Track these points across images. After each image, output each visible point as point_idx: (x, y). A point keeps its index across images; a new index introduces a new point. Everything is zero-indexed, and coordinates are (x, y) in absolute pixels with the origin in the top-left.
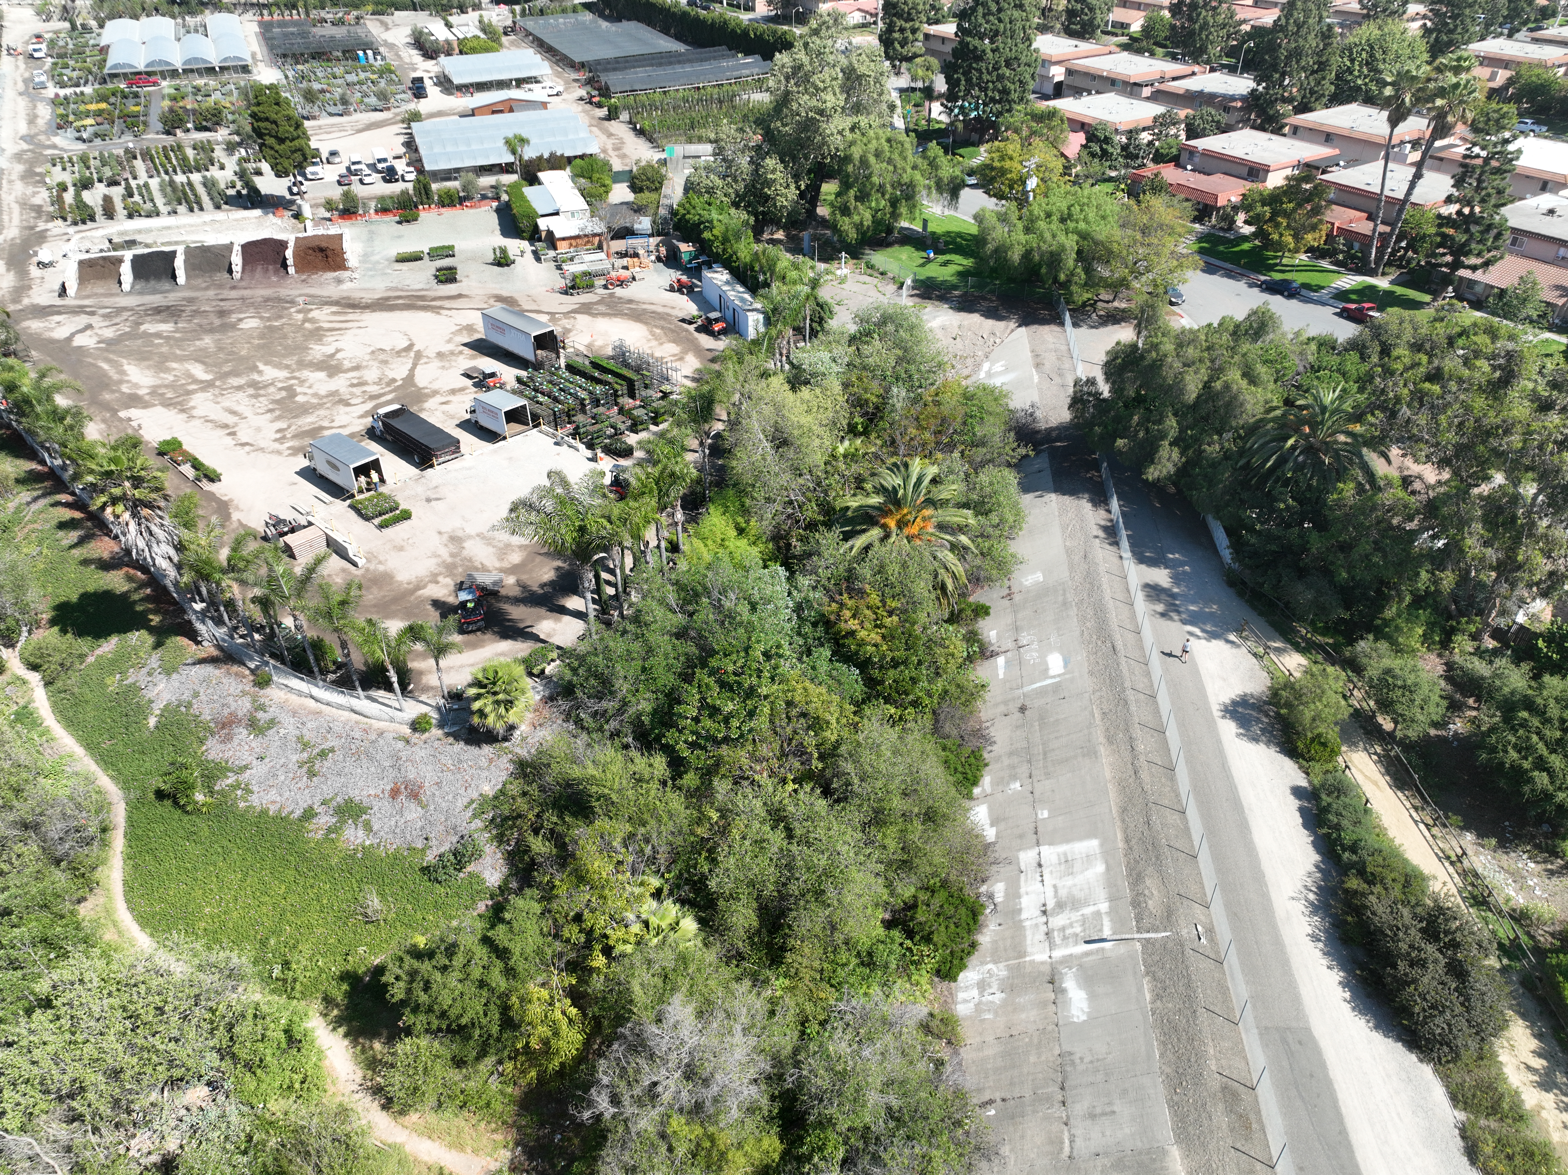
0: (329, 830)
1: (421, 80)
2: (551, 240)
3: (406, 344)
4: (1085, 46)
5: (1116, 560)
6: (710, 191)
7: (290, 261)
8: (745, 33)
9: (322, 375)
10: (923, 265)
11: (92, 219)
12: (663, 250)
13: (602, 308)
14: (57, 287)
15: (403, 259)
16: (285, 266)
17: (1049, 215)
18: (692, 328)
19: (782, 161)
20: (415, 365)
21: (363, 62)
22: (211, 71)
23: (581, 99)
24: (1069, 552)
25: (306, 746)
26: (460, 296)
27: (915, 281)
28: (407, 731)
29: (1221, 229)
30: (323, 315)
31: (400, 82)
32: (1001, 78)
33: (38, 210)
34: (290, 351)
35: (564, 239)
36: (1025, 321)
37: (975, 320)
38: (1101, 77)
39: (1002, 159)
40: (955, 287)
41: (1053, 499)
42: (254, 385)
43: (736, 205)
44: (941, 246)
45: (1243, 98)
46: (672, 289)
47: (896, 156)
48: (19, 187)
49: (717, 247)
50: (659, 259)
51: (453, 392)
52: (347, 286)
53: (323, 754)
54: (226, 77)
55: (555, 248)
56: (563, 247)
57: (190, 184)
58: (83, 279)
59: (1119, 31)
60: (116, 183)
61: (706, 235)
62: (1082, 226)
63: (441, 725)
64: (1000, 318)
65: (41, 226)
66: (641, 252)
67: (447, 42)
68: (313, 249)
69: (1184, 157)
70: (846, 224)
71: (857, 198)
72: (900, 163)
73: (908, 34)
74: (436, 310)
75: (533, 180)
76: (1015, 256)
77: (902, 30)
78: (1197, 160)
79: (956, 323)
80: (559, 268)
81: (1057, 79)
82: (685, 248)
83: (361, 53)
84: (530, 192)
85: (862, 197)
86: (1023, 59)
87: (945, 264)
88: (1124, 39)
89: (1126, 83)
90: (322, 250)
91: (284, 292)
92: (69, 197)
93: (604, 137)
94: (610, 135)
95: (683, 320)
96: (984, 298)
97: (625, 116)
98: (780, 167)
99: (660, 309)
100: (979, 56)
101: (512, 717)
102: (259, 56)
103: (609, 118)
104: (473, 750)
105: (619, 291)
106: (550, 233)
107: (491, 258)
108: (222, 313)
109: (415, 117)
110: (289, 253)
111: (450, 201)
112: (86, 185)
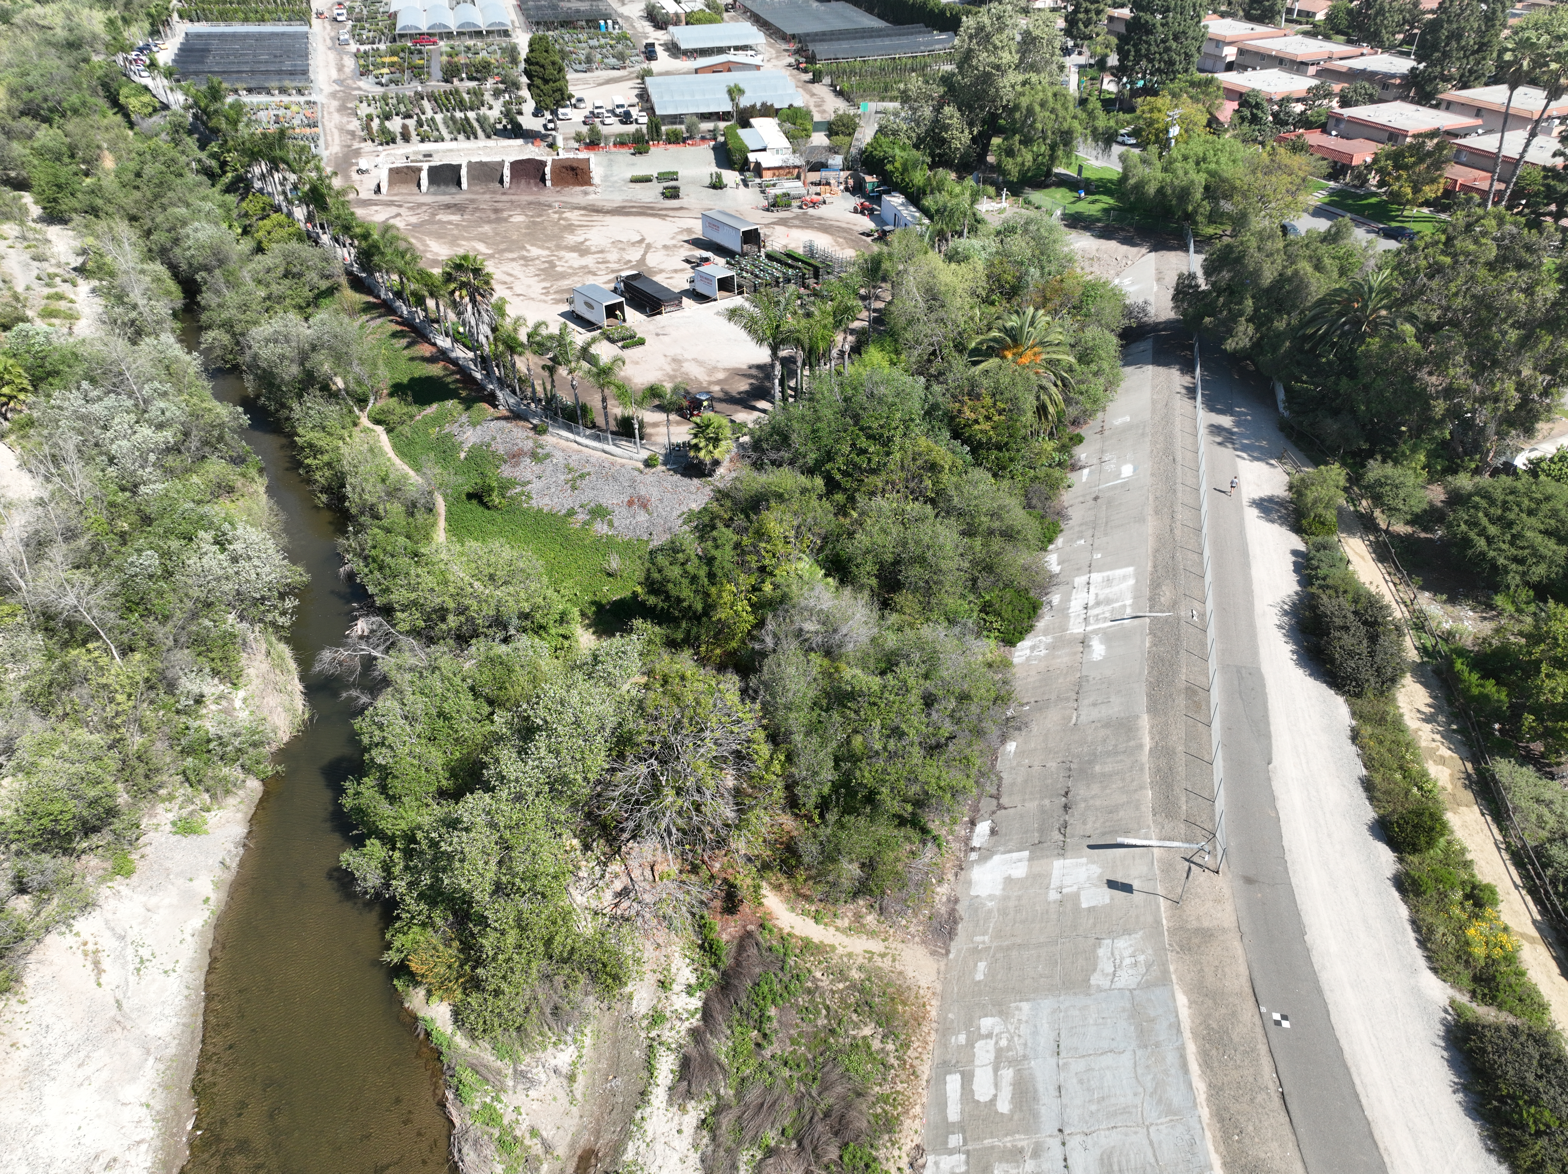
0: (585, 523)
1: (653, 45)
2: (758, 170)
3: (639, 238)
4: (1260, 29)
5: (1191, 408)
6: (895, 133)
7: (548, 177)
8: (942, 12)
9: (575, 255)
10: (1073, 203)
11: (394, 141)
12: (851, 182)
13: (797, 222)
14: (373, 186)
15: (636, 180)
16: (543, 180)
17: (1185, 158)
18: (869, 239)
19: (960, 110)
20: (645, 253)
21: (603, 30)
22: (479, 34)
23: (790, 65)
24: (1154, 402)
25: (570, 470)
26: (681, 208)
27: (1064, 214)
28: (641, 466)
29: (1354, 186)
30: (574, 216)
31: (634, 47)
32: (1168, 50)
33: (353, 134)
34: (549, 238)
35: (769, 169)
36: (1155, 249)
37: (1112, 245)
38: (1270, 56)
39: (1151, 111)
40: (1099, 220)
41: (1150, 370)
42: (524, 258)
43: (916, 146)
44: (1093, 188)
45: (1403, 77)
46: (855, 211)
47: (1058, 106)
48: (337, 117)
49: (897, 177)
50: (847, 189)
51: (676, 271)
52: (592, 197)
53: (582, 477)
54: (490, 40)
55: (761, 177)
56: (767, 176)
57: (467, 119)
58: (391, 183)
59: (1304, 20)
60: (410, 117)
61: (889, 167)
62: (1213, 166)
63: (665, 463)
64: (1133, 245)
65: (356, 145)
66: (832, 181)
67: (677, 15)
68: (566, 168)
69: (1331, 123)
70: (1010, 164)
71: (1021, 142)
72: (1061, 113)
73: (1093, 15)
74: (663, 217)
75: (746, 124)
76: (1151, 189)
77: (1087, 11)
78: (1342, 126)
79: (1094, 247)
80: (763, 192)
81: (1229, 59)
82: (870, 180)
83: (602, 22)
84: (742, 133)
85: (1027, 141)
86: (1190, 33)
87: (1093, 202)
88: (1308, 27)
89: (1293, 62)
90: (573, 169)
91: (542, 199)
92: (375, 124)
93: (807, 97)
94: (813, 95)
95: (863, 234)
96: (1122, 229)
97: (827, 80)
98: (957, 114)
99: (844, 225)
100: (1148, 29)
101: (717, 454)
102: (517, 24)
103: (813, 81)
104: (687, 480)
105: (811, 211)
106: (758, 164)
107: (708, 181)
108: (496, 211)
109: (649, 73)
110: (548, 170)
111: (675, 139)
112: (387, 117)
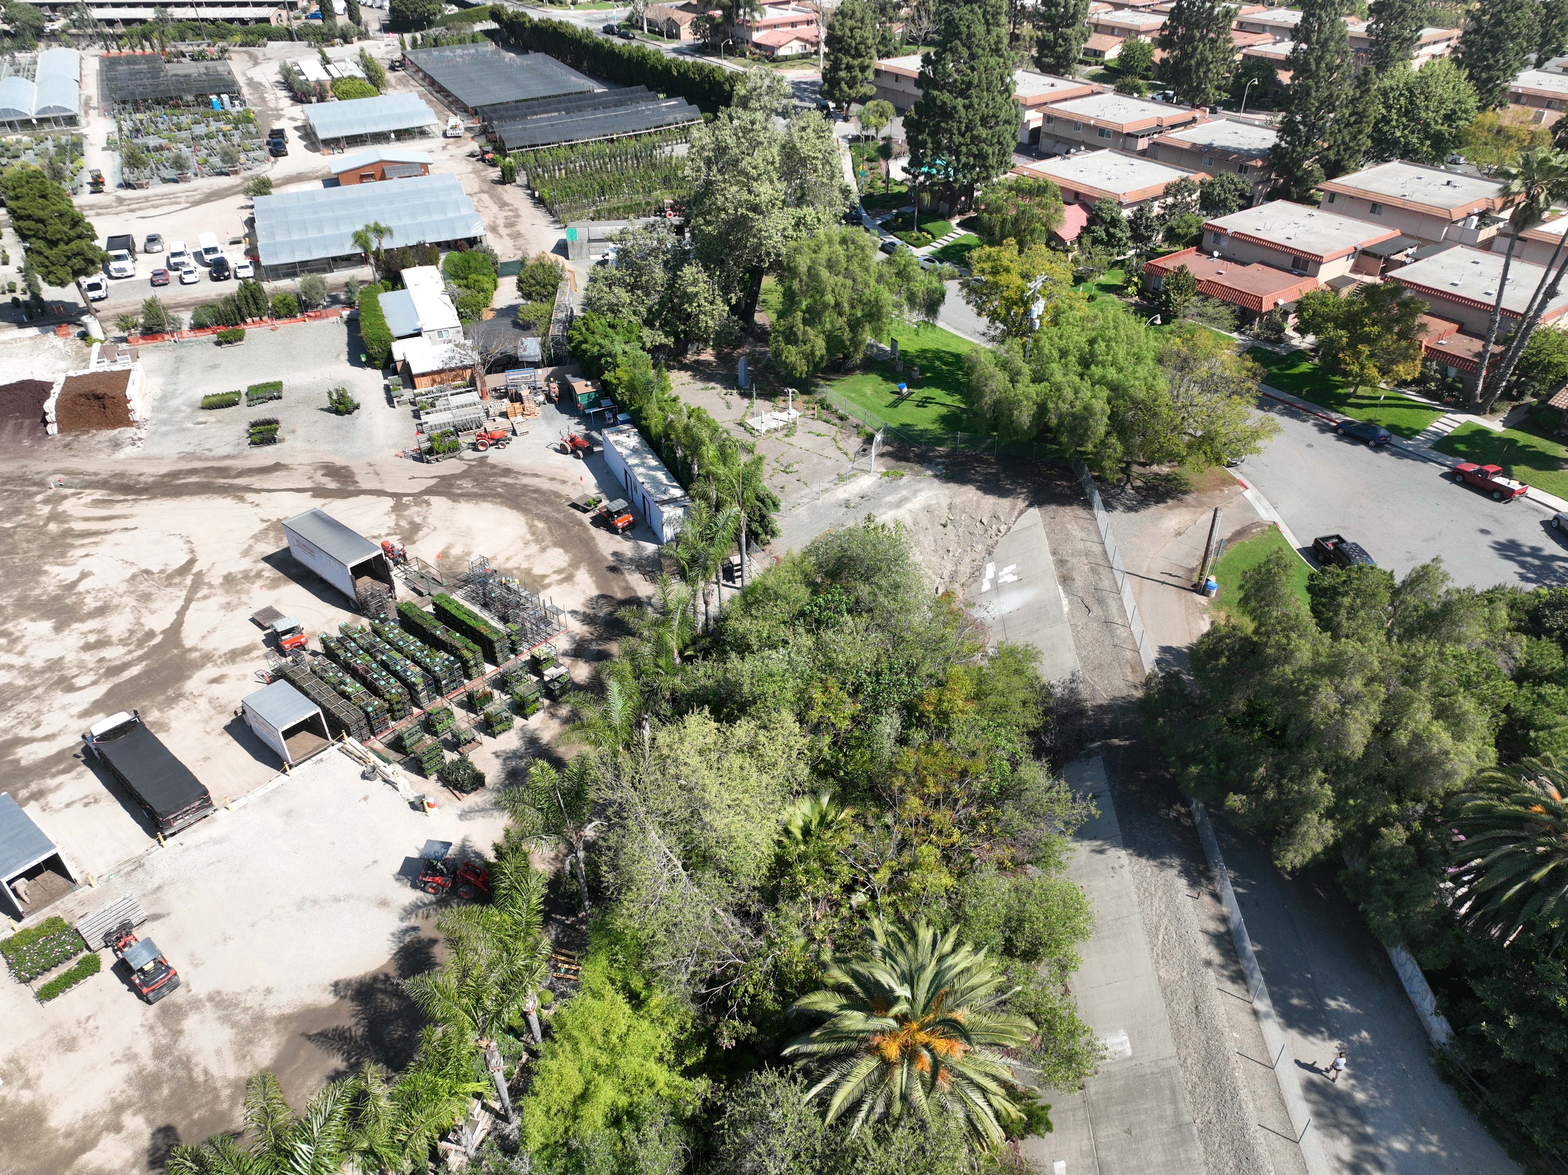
1: (280, 133)
2: (408, 376)
3: (182, 559)
4: (1063, 86)
6: (614, 309)
7: (51, 417)
8: (667, 69)
9: (45, 626)
10: (894, 405)
12: (555, 387)
13: (467, 485)
15: (210, 404)
16: (40, 424)
18: (586, 518)
19: (707, 268)
20: (188, 601)
21: (218, 108)
22: (26, 124)
23: (472, 155)
26: (277, 467)
27: (887, 431)
29: (1267, 340)
30: (79, 507)
36: (1038, 499)
37: (969, 494)
38: (1087, 126)
40: (939, 441)
41: (1120, 857)
44: (916, 375)
45: (1263, 154)
46: (562, 450)
47: (855, 267)
49: (622, 394)
51: (234, 656)
52: (128, 451)
55: (413, 388)
56: (423, 386)
59: (1092, 60)
61: (608, 376)
64: (1002, 493)
66: (525, 392)
67: (319, 83)
68: (86, 396)
69: (1208, 240)
70: (792, 355)
71: (805, 322)
72: (860, 275)
73: (857, 73)
74: (240, 493)
75: (395, 282)
77: (849, 68)
78: (1224, 243)
79: (945, 502)
80: (416, 415)
81: (1032, 125)
82: (582, 387)
83: (214, 98)
84: (387, 300)
85: (813, 317)
87: (924, 403)
88: (1098, 69)
89: (1118, 134)
90: (98, 397)
91: (33, 467)
93: (495, 208)
94: (503, 205)
95: (574, 506)
96: (980, 461)
97: (521, 178)
98: (703, 276)
99: (545, 485)
102: (94, 103)
103: (503, 181)
105: (494, 455)
106: (407, 365)
110: (51, 403)
111: (288, 309)
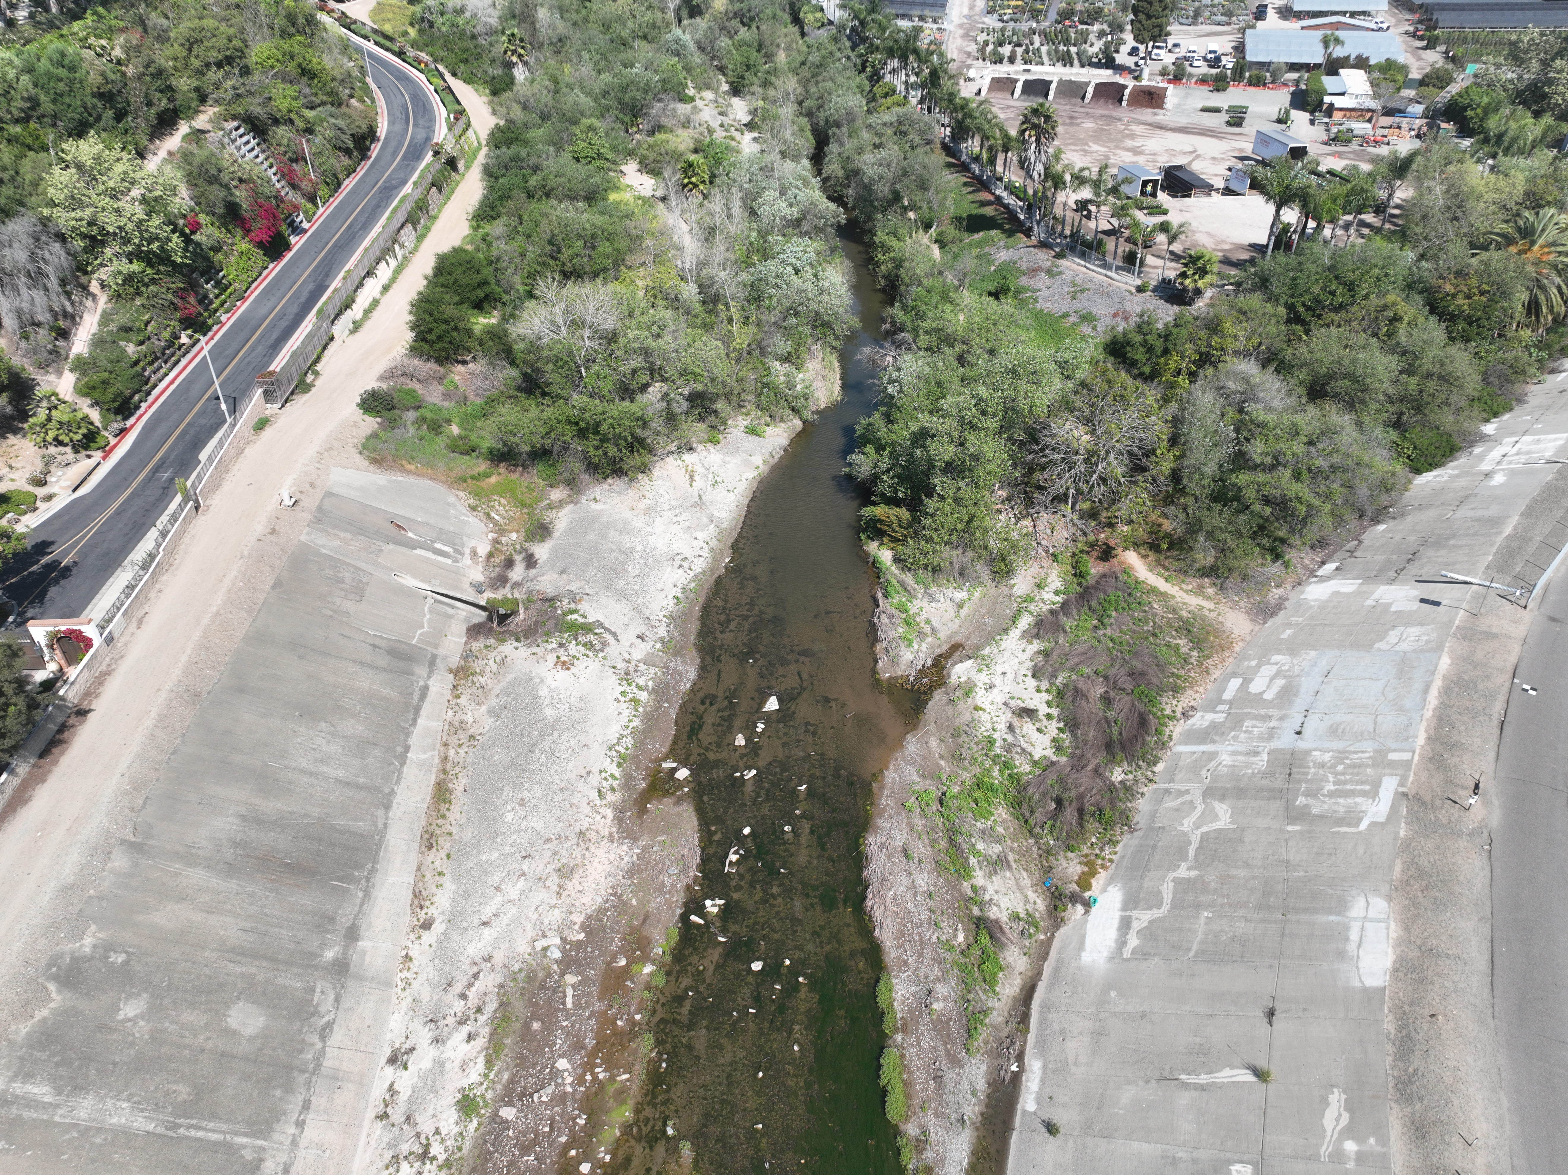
0: (1075, 324)
2: (1330, 110)
3: (1191, 149)
7: (1126, 98)
9: (1130, 154)
11: (1001, 62)
12: (1425, 129)
14: (975, 90)
15: (1205, 110)
16: (1120, 101)
20: (1192, 160)
23: (1406, 32)
25: (1074, 285)
26: (1240, 134)
28: (1133, 290)
30: (1138, 129)
33: (969, 54)
34: (1111, 140)
35: (1341, 109)
42: (1085, 151)
48: (959, 41)
50: (1417, 134)
51: (1217, 175)
52: (1160, 117)
53: (1082, 291)
55: (1330, 116)
56: (1337, 116)
57: (1068, 51)
58: (990, 89)
60: (1020, 45)
63: (1153, 291)
65: (969, 62)
66: (1405, 127)
68: (1144, 93)
74: (1221, 138)
75: (1333, 73)
80: (1327, 129)
82: (1446, 126)
84: (1327, 80)
90: (1150, 94)
91: (1115, 114)
92: (990, 47)
93: (1414, 57)
94: (1420, 56)
97: (1441, 47)
101: (1200, 284)
103: (1425, 48)
104: (1168, 306)
105: (1371, 149)
106: (1331, 105)
107: (1275, 117)
108: (1072, 118)
109: (1252, 29)
110: (1127, 92)
111: (1257, 82)
112: (1001, 44)
